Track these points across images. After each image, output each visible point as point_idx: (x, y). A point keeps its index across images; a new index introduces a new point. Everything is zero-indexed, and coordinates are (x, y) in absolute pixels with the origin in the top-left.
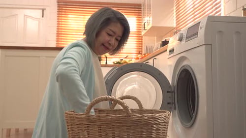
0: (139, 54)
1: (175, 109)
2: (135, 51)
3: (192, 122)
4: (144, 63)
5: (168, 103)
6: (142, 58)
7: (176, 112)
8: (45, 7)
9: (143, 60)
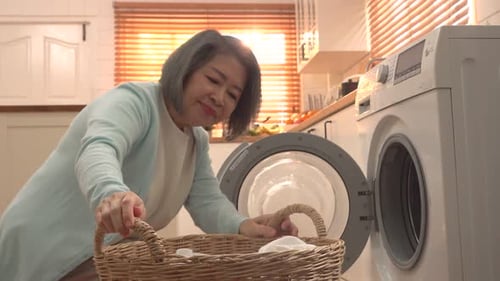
0: (294, 111)
1: (377, 230)
2: (284, 106)
3: (414, 258)
4: (306, 132)
5: (362, 218)
6: (301, 121)
7: (380, 237)
8: (87, 20)
9: (304, 124)
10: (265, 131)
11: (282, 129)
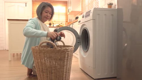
0: (67, 22)
1: (81, 44)
2: (65, 21)
3: (87, 49)
4: (68, 26)
5: (78, 43)
6: (68, 24)
7: (81, 46)
9: (69, 24)
10: (61, 26)
11: (64, 25)
